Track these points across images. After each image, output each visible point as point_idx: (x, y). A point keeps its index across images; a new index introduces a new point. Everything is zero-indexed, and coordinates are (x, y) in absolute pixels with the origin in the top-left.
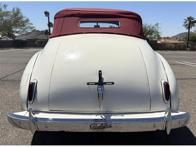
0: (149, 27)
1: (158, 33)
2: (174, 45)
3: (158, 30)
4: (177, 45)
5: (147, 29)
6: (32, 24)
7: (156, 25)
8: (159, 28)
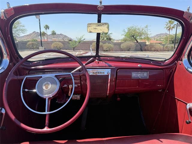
0: (139, 29)
1: (147, 34)
2: (162, 46)
3: (148, 32)
4: (165, 46)
5: (137, 31)
6: (24, 26)
7: (146, 27)
8: (148, 30)
